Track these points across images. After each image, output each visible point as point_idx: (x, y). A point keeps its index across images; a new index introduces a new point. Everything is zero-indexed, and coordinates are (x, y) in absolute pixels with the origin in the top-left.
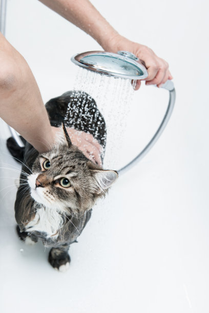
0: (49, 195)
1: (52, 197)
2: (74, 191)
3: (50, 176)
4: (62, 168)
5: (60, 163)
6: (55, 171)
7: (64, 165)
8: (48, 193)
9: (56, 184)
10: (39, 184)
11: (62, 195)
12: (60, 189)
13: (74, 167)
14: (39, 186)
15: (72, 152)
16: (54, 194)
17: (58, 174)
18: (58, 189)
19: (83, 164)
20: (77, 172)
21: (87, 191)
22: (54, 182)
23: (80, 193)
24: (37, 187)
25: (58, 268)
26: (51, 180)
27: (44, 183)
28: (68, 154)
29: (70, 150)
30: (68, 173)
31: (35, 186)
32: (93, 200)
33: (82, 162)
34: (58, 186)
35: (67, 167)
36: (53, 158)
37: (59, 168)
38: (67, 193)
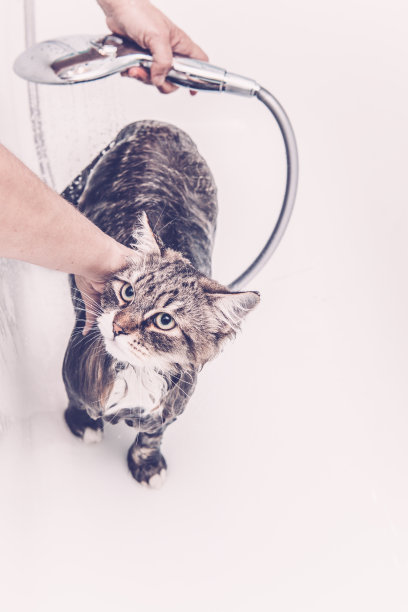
0: (139, 347)
1: (143, 349)
2: (181, 334)
3: (137, 314)
4: (156, 296)
5: (152, 289)
6: (145, 304)
7: (158, 291)
8: (136, 344)
9: (148, 326)
10: (118, 329)
11: (161, 344)
12: (157, 334)
13: (176, 292)
14: (120, 333)
15: (168, 264)
16: (146, 344)
17: (150, 308)
18: (153, 333)
19: (193, 284)
20: (183, 300)
21: (203, 330)
22: (145, 324)
23: (193, 337)
24: (115, 335)
25: (147, 480)
26: (139, 319)
27: (127, 328)
28: (162, 268)
29: (165, 261)
30: (167, 304)
31: (113, 334)
32: (217, 344)
33: (190, 280)
34: (152, 328)
35: (164, 293)
36: (138, 281)
37: (150, 298)
38: (170, 340)
